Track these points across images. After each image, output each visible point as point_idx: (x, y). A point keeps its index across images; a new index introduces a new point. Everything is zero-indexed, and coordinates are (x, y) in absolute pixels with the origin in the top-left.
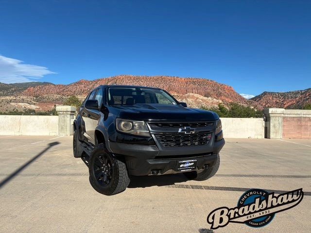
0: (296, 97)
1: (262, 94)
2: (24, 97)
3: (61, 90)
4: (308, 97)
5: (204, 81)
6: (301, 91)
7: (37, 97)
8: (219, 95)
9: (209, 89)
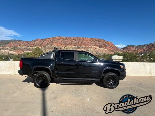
0: (143, 48)
1: (127, 46)
2: (8, 47)
3: (27, 44)
4: (149, 48)
5: (99, 40)
6: (146, 45)
7: (14, 47)
8: (106, 47)
9: (101, 44)
